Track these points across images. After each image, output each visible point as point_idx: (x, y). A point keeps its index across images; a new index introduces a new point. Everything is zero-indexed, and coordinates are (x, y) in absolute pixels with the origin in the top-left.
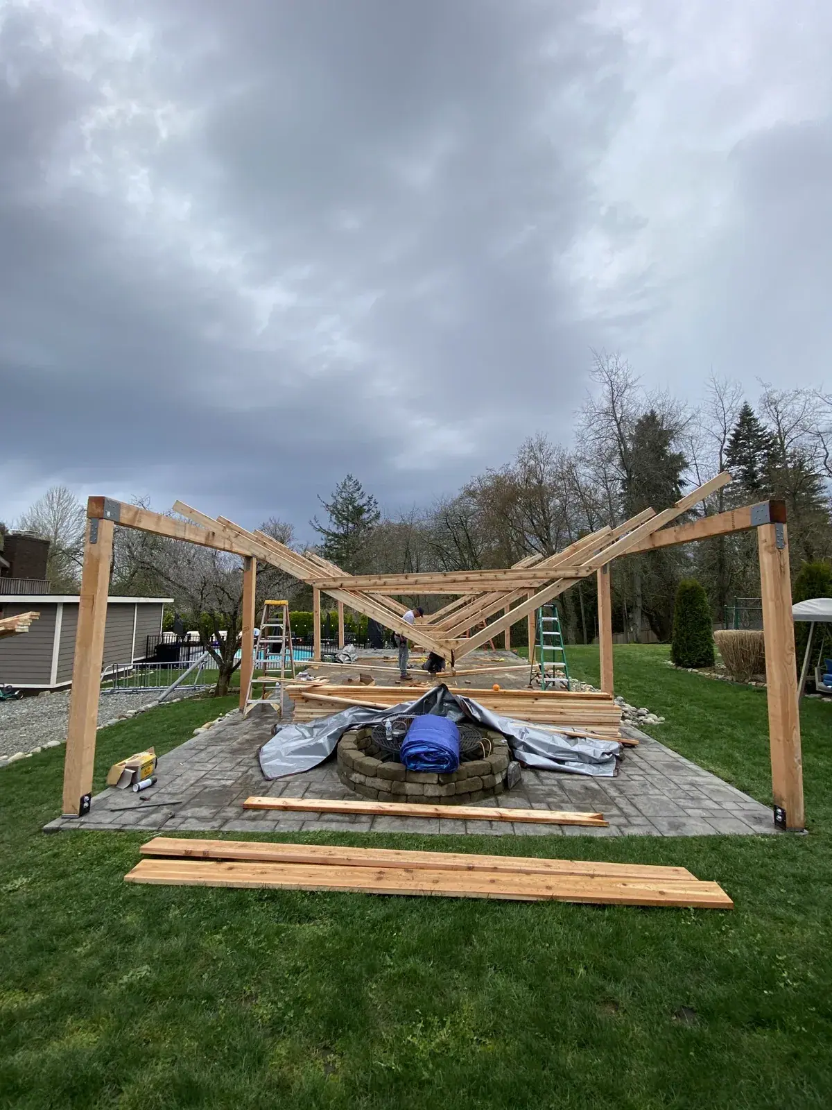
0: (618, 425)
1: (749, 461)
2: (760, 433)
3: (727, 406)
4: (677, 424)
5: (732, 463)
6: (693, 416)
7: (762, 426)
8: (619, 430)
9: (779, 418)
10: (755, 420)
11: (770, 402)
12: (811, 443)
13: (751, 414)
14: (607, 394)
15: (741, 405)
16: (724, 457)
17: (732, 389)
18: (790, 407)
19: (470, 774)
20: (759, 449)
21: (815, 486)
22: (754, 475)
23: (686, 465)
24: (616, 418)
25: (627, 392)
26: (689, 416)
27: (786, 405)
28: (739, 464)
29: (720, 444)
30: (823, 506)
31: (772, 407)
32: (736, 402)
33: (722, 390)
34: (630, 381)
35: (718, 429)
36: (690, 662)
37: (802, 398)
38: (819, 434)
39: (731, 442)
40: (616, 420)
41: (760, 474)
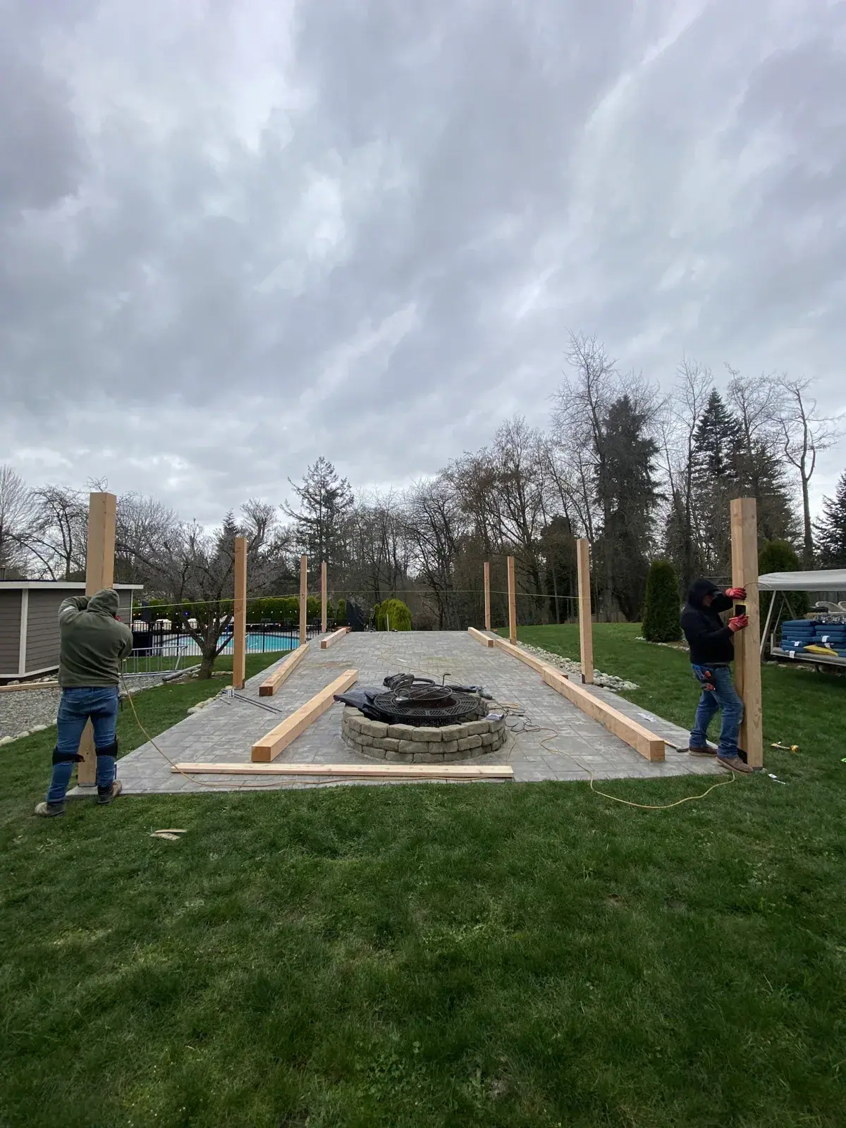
0: (593, 409)
1: (716, 447)
2: (726, 420)
3: (697, 391)
4: (649, 409)
5: (700, 449)
6: (665, 401)
7: (729, 412)
8: (595, 415)
9: (745, 405)
10: (723, 407)
11: (737, 389)
12: (774, 429)
13: (719, 401)
14: (583, 377)
15: (710, 391)
16: (693, 443)
17: (702, 374)
18: (755, 395)
19: (471, 732)
20: (725, 435)
21: (776, 471)
22: (719, 461)
23: (657, 450)
24: (591, 402)
25: (603, 375)
26: (661, 402)
27: (752, 392)
28: (706, 450)
29: (689, 430)
30: (783, 490)
31: (739, 394)
32: (705, 388)
33: (693, 376)
34: (605, 364)
35: (688, 415)
36: (659, 636)
37: (768, 385)
38: (782, 421)
39: (700, 428)
40: (591, 404)
41: (725, 460)
